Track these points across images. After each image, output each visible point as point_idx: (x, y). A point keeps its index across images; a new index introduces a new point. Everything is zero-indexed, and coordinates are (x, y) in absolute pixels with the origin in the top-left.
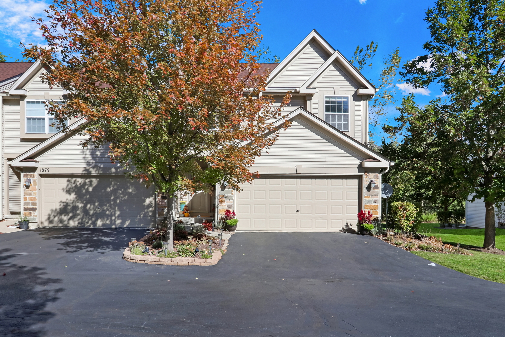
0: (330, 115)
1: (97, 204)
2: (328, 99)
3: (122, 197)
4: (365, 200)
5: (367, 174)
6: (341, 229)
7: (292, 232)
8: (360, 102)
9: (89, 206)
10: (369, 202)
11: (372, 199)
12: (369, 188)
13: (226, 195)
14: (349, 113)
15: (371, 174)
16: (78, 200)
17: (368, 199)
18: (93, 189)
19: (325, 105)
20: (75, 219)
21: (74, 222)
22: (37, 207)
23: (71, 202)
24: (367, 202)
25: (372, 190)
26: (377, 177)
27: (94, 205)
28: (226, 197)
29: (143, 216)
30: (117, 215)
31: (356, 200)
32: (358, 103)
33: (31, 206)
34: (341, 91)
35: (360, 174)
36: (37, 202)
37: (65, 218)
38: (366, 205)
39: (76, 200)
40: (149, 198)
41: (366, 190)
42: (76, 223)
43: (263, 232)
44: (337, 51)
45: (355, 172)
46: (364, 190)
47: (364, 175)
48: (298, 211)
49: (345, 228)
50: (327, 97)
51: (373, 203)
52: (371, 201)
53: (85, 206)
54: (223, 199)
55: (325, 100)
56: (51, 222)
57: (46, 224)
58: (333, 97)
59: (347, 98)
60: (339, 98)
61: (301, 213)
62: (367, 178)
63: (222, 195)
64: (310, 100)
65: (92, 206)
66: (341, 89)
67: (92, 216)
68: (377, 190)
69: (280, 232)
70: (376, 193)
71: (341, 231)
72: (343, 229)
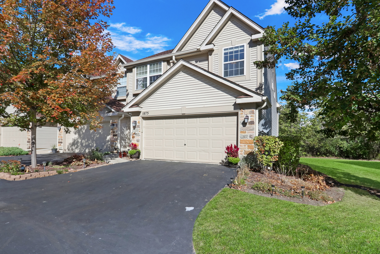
0: (228, 64)
1: (86, 140)
2: (227, 51)
3: (97, 136)
4: (241, 135)
5: (242, 110)
6: (221, 161)
7: (179, 162)
8: (256, 47)
9: (83, 141)
10: (244, 137)
11: (248, 134)
12: (244, 124)
13: (136, 133)
14: (245, 60)
15: (246, 110)
16: (79, 138)
17: (243, 134)
18: (85, 131)
19: (223, 56)
20: (78, 149)
21: (77, 150)
22: (63, 141)
23: (76, 139)
24: (242, 137)
25: (248, 125)
26: (253, 113)
27: (85, 140)
28: (136, 134)
29: (106, 147)
30: (94, 146)
31: (235, 135)
32: (254, 49)
33: (61, 141)
34: (238, 41)
35: (236, 111)
36: (63, 138)
37: (74, 148)
38: (242, 139)
39: (78, 138)
40: (109, 136)
41: (242, 126)
42: (78, 150)
43: (159, 160)
44: (231, 8)
45: (231, 109)
46: (240, 126)
47: (240, 112)
48: (185, 145)
49: (225, 161)
50: (225, 50)
51: (248, 137)
52: (247, 136)
53: (82, 141)
54: (135, 135)
55: (223, 52)
56: (69, 150)
57: (67, 151)
58: (230, 49)
59: (243, 46)
60: (236, 48)
61: (188, 147)
62: (243, 114)
63: (133, 133)
64: (211, 55)
65: (84, 141)
66: (237, 40)
67: (84, 147)
68: (252, 126)
69: (171, 161)
70: (251, 128)
71: (221, 163)
72: (223, 161)
